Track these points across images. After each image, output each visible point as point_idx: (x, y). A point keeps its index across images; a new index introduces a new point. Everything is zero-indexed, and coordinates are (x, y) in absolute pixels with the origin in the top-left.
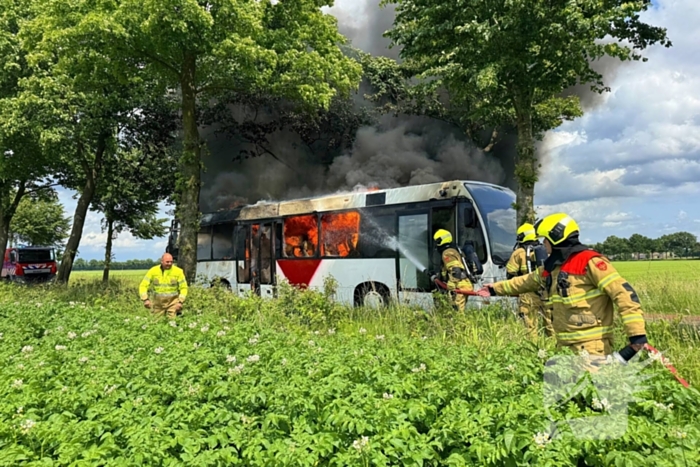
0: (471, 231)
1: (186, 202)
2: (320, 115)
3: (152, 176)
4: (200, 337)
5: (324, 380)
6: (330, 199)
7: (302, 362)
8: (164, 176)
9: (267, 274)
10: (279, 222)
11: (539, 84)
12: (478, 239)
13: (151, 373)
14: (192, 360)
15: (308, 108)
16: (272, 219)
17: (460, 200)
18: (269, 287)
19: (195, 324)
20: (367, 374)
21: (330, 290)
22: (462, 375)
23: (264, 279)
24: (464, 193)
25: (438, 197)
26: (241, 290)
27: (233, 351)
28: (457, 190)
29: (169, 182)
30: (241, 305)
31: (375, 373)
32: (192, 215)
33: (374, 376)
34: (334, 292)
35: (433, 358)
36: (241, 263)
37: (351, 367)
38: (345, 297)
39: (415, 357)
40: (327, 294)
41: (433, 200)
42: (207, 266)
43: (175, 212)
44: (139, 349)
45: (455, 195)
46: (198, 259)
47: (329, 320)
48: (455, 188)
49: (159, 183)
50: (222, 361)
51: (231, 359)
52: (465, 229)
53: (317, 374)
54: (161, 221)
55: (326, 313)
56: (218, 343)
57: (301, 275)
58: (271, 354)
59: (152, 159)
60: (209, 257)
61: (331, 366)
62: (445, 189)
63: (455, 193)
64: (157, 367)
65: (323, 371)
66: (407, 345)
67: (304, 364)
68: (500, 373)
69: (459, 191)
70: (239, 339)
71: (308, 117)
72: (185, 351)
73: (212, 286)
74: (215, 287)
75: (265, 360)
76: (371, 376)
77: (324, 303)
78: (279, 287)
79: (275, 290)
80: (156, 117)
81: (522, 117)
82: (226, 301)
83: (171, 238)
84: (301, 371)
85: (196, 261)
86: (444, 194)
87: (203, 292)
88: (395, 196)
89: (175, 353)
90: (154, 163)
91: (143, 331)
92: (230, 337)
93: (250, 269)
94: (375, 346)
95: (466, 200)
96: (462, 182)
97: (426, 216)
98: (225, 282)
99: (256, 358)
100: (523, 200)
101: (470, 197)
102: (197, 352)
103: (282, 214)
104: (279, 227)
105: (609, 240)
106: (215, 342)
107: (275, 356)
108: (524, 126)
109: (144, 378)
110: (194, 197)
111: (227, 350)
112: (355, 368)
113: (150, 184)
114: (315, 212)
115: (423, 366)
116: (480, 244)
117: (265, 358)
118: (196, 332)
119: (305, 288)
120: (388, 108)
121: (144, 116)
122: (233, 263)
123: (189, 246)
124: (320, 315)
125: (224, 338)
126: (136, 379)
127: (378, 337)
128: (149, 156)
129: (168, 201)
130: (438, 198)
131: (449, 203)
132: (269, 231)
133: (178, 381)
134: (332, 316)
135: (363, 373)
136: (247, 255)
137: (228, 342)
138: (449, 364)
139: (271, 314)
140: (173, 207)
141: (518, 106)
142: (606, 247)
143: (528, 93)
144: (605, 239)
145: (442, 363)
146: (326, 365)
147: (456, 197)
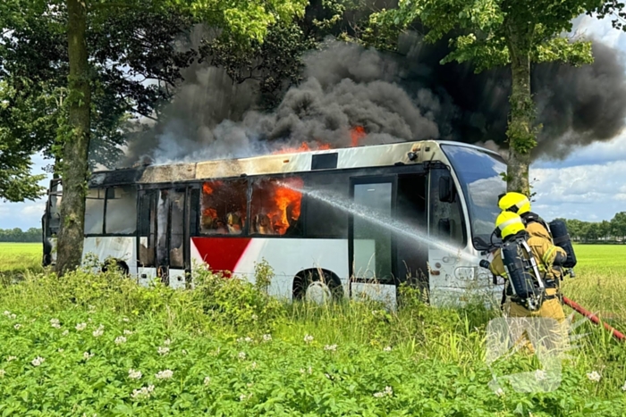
0: (447, 205)
1: (71, 157)
2: (253, 46)
3: (24, 119)
4: (90, 343)
5: (260, 406)
6: (265, 159)
7: (229, 381)
8: (41, 119)
9: (178, 255)
10: (196, 187)
11: (541, 20)
12: (456, 217)
13: (30, 395)
14: (84, 376)
15: (237, 36)
16: (186, 183)
17: (433, 165)
18: (181, 273)
19: (84, 324)
20: (317, 400)
21: (263, 280)
22: (438, 400)
23: (174, 262)
24: (439, 156)
25: (406, 161)
26: (144, 276)
27: (136, 363)
28: (431, 153)
29: (47, 128)
30: (145, 297)
31: (327, 398)
32: (79, 175)
33: (326, 403)
34: (268, 282)
35: (399, 377)
36: (144, 240)
37: (296, 390)
38: (282, 288)
39: (377, 375)
40: (259, 284)
41: (399, 165)
42: (98, 243)
43: (54, 168)
44: (11, 358)
45: (429, 159)
46: (86, 233)
47: (261, 320)
48: (428, 150)
49: (33, 130)
50: (122, 377)
51: (135, 374)
52: (439, 202)
53: (252, 400)
54: (35, 180)
55: (258, 311)
56: (116, 352)
57: (224, 257)
58: (189, 368)
59: (25, 97)
60: (101, 232)
61: (268, 388)
62: (416, 150)
63: (427, 156)
64: (37, 386)
65: (259, 395)
66: (367, 358)
67: (233, 383)
68: (486, 399)
69: (434, 154)
70: (144, 348)
71: (236, 48)
72: (72, 363)
73: (104, 270)
74: (109, 272)
75: (179, 377)
76: (321, 403)
77: (254, 297)
78: (195, 275)
79: (188, 278)
80: (32, 42)
81: (519, 60)
82: (125, 293)
83: (49, 204)
84: (230, 393)
85: (83, 235)
86: (414, 157)
87: (93, 279)
88: (349, 158)
89: (59, 365)
90: (27, 102)
91: (17, 332)
92: (132, 344)
93: (155, 249)
94: (323, 360)
95: (442, 166)
96: (437, 143)
97: (390, 184)
98: (123, 265)
99: (168, 374)
100: (517, 169)
101: (448, 163)
102: (88, 364)
103: (198, 177)
104: (195, 193)
105: (618, 217)
106: (112, 351)
107: (194, 371)
108: (520, 73)
109: (20, 399)
110: (81, 151)
111: (129, 363)
112: (302, 392)
113: (22, 129)
114: (244, 176)
115: (388, 389)
116: (459, 222)
117: (180, 373)
118: (87, 334)
119: (228, 276)
120: (344, 39)
121: (16, 40)
122: (132, 240)
123: (73, 216)
124: (249, 313)
125: (124, 346)
126: (8, 401)
127: (328, 347)
128: (22, 93)
129: (45, 153)
130: (406, 163)
131: (420, 169)
132: (182, 198)
133: (66, 405)
134: (265, 314)
135: (312, 399)
136: (152, 230)
137: (129, 350)
138: (422, 385)
139: (185, 311)
140: (52, 161)
141: (513, 47)
142: (613, 225)
143: (527, 30)
144: (613, 217)
145: (412, 385)
146: (263, 387)
147: (429, 162)
